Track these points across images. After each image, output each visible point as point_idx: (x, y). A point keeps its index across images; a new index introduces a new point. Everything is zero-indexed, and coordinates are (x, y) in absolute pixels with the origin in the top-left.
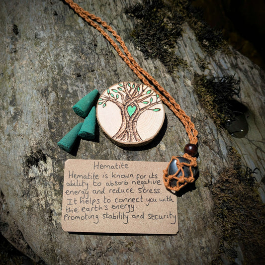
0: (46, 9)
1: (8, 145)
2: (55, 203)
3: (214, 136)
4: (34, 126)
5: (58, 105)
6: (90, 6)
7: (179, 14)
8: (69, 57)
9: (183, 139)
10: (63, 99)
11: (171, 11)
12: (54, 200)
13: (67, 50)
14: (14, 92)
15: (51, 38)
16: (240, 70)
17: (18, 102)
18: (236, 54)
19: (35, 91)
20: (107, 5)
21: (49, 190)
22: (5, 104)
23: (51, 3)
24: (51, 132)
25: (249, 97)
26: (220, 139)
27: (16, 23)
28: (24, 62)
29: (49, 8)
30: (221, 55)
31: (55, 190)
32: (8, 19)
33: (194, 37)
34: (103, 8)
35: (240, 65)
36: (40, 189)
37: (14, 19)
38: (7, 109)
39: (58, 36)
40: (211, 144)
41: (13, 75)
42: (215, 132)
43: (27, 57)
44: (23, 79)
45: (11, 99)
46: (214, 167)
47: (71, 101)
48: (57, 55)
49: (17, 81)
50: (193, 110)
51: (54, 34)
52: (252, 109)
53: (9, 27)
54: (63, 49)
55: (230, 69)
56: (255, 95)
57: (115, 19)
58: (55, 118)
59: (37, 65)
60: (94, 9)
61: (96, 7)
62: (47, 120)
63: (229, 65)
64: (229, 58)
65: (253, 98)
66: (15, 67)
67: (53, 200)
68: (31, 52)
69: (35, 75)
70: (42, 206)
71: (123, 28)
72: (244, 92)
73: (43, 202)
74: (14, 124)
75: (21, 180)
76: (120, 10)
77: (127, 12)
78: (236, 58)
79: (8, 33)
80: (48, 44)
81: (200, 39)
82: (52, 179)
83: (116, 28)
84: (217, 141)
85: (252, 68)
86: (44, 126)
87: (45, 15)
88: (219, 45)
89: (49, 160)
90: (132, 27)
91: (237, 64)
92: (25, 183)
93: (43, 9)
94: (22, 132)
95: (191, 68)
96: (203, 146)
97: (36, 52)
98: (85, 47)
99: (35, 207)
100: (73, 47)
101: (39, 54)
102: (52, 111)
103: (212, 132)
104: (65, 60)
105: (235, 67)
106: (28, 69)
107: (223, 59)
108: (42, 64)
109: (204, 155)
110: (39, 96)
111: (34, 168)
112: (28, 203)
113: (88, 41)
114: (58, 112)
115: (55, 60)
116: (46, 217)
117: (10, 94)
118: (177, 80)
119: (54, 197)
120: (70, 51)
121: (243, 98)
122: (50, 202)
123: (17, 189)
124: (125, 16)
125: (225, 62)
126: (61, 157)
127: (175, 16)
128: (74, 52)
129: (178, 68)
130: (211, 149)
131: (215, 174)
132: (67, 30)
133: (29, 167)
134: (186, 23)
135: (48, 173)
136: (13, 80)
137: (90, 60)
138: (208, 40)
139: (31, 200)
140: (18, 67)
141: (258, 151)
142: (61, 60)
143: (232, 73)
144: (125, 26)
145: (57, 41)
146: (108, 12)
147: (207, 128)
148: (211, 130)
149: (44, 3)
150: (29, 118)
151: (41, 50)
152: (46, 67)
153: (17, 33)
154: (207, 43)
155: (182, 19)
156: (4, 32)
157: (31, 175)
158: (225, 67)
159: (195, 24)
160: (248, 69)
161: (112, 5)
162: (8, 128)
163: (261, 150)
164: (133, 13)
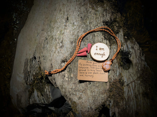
0: (79, 15)
1: (58, 55)
2: (66, 74)
7: (121, 25)
8: (82, 33)
13: (81, 31)
14: (63, 39)
15: (78, 25)
16: (134, 49)
17: (63, 43)
18: (135, 43)
19: (69, 41)
22: (59, 42)
23: (81, 13)
24: (71, 55)
26: (118, 70)
27: (68, 16)
28: (68, 31)
30: (130, 42)
32: (66, 13)
33: (123, 35)
34: (96, 19)
35: (135, 48)
37: (68, 14)
38: (60, 44)
39: (80, 25)
41: (64, 34)
42: (117, 68)
43: (69, 29)
44: (66, 36)
45: (61, 41)
46: (113, 78)
48: (78, 32)
49: (64, 36)
52: (133, 63)
53: (66, 17)
57: (99, 24)
59: (71, 33)
60: (93, 19)
61: (94, 18)
62: (70, 51)
63: (131, 47)
64: (132, 44)
65: (134, 59)
66: (65, 31)
67: (66, 73)
69: (70, 36)
72: (132, 57)
74: (61, 49)
76: (101, 21)
77: (103, 22)
78: (134, 45)
80: (76, 27)
81: (124, 36)
84: (117, 71)
85: (138, 50)
86: (69, 53)
87: (78, 17)
88: (130, 39)
91: (134, 47)
92: (60, 66)
93: (78, 14)
94: (62, 52)
97: (72, 29)
100: (83, 30)
102: (72, 49)
104: (80, 34)
105: (132, 48)
106: (68, 33)
107: (130, 44)
108: (73, 33)
110: (70, 43)
111: (64, 63)
113: (89, 29)
114: (74, 50)
115: (77, 33)
116: (63, 77)
117: (61, 39)
118: (112, 49)
119: (67, 73)
121: (131, 59)
124: (102, 24)
125: (130, 46)
127: (119, 26)
130: (114, 72)
131: (113, 80)
132: (83, 24)
133: (62, 63)
134: (122, 29)
138: (127, 37)
141: (130, 76)
143: (131, 50)
145: (79, 27)
146: (98, 21)
147: (115, 66)
149: (79, 13)
150: (65, 49)
151: (74, 29)
152: (74, 34)
153: (68, 20)
154: (126, 38)
155: (121, 27)
156: (64, 18)
157: (62, 65)
158: (129, 47)
159: (125, 30)
160: (137, 49)
161: (99, 19)
162: (59, 49)
163: (131, 76)
164: (105, 23)
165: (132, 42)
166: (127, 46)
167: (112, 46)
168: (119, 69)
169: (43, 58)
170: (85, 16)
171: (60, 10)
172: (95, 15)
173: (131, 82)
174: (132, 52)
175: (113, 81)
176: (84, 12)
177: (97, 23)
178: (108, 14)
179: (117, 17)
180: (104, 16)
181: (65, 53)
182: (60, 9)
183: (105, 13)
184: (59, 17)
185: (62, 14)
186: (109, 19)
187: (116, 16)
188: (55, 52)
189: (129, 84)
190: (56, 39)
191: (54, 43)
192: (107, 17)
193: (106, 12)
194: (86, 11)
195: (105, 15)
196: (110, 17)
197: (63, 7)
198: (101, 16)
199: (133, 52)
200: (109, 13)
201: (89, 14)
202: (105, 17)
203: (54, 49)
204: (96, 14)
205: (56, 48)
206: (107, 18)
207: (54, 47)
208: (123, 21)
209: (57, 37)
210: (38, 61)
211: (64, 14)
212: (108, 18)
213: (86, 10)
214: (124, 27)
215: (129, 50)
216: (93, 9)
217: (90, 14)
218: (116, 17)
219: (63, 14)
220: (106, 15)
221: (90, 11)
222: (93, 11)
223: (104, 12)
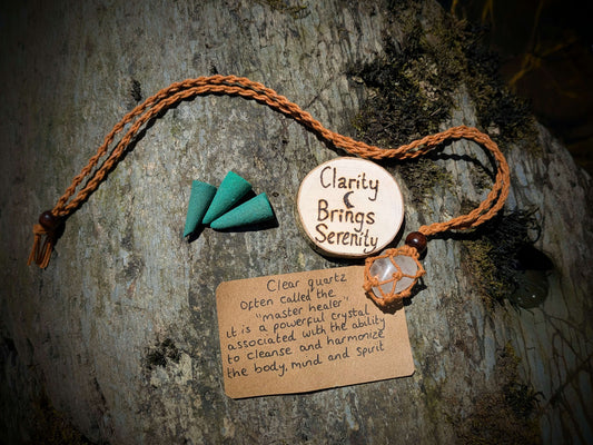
0: (197, 57)
1: (117, 323)
2: (193, 428)
3: (477, 332)
4: (164, 296)
5: (208, 260)
6: (282, 57)
7: (453, 66)
8: (234, 165)
9: (421, 336)
10: (218, 248)
11: (436, 61)
12: (192, 424)
13: (230, 151)
14: (129, 223)
15: (202, 122)
16: (551, 187)
17: (137, 245)
18: (549, 151)
19: (168, 230)
20: (314, 56)
21: (184, 406)
22: (113, 243)
23: (207, 46)
24: (193, 312)
25: (558, 242)
26: (489, 334)
27: (139, 75)
28: (151, 167)
29: (203, 56)
30: (521, 154)
31: (194, 408)
32: (123, 61)
33: (473, 119)
34: (305, 61)
35: (553, 179)
36: (170, 404)
37: (133, 65)
38: (117, 252)
39: (216, 120)
40: (470, 345)
41: (129, 187)
42: (479, 323)
43: (157, 156)
44: (147, 202)
45: (124, 236)
46: (467, 389)
47: (232, 252)
48: (212, 160)
49: (136, 202)
50: (447, 281)
51: (210, 116)
52: (560, 263)
53: (124, 82)
54: (224, 147)
55: (532, 186)
56: (568, 241)
57: (327, 87)
58: (202, 286)
59: (173, 177)
60: (288, 63)
61: (292, 59)
62: (187, 288)
63: (531, 177)
64: (535, 161)
65: (563, 245)
66: (133, 172)
67: (189, 423)
68: (164, 147)
69: (170, 196)
70: (171, 432)
71: (340, 108)
72: (550, 234)
73: (172, 426)
74: (128, 285)
75: (137, 388)
76: (337, 67)
77: (349, 74)
78: (547, 162)
79: (123, 94)
80: (196, 135)
81: (483, 123)
82: (190, 390)
83: (326, 108)
84: (481, 341)
85: (573, 185)
86: (181, 300)
87: (194, 70)
88: (520, 134)
89: (187, 358)
90: (357, 105)
91: (547, 175)
92: (144, 392)
93: (190, 57)
94: (141, 303)
95: (459, 188)
96: (454, 351)
97: (173, 149)
98: (265, 145)
99: (159, 432)
100: (242, 143)
101: (179, 154)
102: (197, 271)
103: (475, 324)
104: (226, 170)
105: (541, 181)
106: (157, 181)
107: (523, 163)
108: (184, 176)
109: (454, 369)
110: (176, 240)
111: (161, 370)
112: (146, 425)
113: (271, 132)
114: (208, 274)
115: (208, 170)
117: (123, 225)
118: (427, 219)
119: (192, 420)
120: (236, 153)
121: (546, 244)
122: (184, 426)
123: (130, 399)
124: (345, 81)
125: (525, 172)
126: (208, 355)
127: (443, 73)
128: (245, 154)
129: (433, 192)
130: (468, 355)
131: (467, 401)
132: (233, 107)
133: (150, 368)
134: (463, 86)
135: (184, 379)
136: (130, 198)
137: (272, 173)
138: (501, 125)
139: (151, 421)
140: (139, 174)
141: (558, 337)
142: (218, 170)
143: (535, 196)
144: (344, 103)
145: (215, 131)
146: (314, 72)
147: (467, 315)
148: (474, 320)
149: (194, 44)
150: (156, 279)
151: (182, 146)
152: (190, 182)
153: (139, 99)
154: (497, 131)
155: (456, 77)
156: (114, 88)
157: (154, 381)
158: (522, 182)
159: (481, 89)
160: (566, 186)
161: (323, 56)
162: (117, 289)
163: (563, 338)
164: (361, 75)
165: (531, 150)
166: (513, 180)
167: (427, 205)
168: (492, 326)
169: (46, 347)
170: (233, 59)
171: (90, 48)
172: (291, 41)
173: (572, 376)
174: (546, 207)
175: (470, 410)
176: (225, 35)
177: (316, 84)
178: (365, 21)
179: (424, 22)
180: (346, 36)
181: (157, 306)
182: (84, 40)
183: (348, 19)
184: (91, 91)
185: (100, 67)
186: (379, 48)
187: (418, 21)
188: (103, 306)
189: (562, 388)
190: (91, 224)
191: (88, 252)
192: (366, 36)
193: (354, 11)
194: (235, 28)
195: (349, 26)
196: (384, 32)
197: (100, 23)
198: (328, 36)
199: (551, 205)
200: (372, 14)
201: (257, 41)
202: (353, 39)
203: (92, 293)
204: (296, 34)
205: (102, 284)
206: (365, 44)
207: (88, 279)
208: (459, 39)
209: (97, 213)
210: (26, 363)
211: (113, 66)
212: (370, 44)
213: (237, 19)
214: (473, 75)
215: (526, 201)
216: (273, 9)
217: (263, 40)
218: (418, 26)
219: (105, 69)
220: (358, 27)
221: (260, 18)
222: (278, 18)
223: (340, 12)
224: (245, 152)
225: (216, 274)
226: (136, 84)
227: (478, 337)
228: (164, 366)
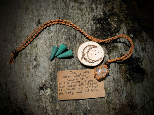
0: (55, 14)
1: (32, 79)
2: (49, 106)
3: (122, 88)
4: (44, 73)
5: (55, 65)
6: (76, 15)
7: (121, 18)
8: (63, 42)
9: (107, 88)
10: (58, 63)
11: (117, 17)
12: (49, 105)
13: (62, 38)
14: (36, 55)
15: (56, 31)
16: (146, 51)
17: (38, 60)
18: (147, 41)
19: (46, 57)
20: (85, 15)
21: (47, 101)
22: (32, 59)
23: (58, 12)
24: (51, 78)
25: (147, 66)
26: (125, 89)
27: (40, 17)
28: (42, 41)
29: (57, 14)
30: (139, 42)
31: (50, 101)
32: (36, 14)
33: (126, 32)
34: (82, 16)
35: (147, 49)
36: (44, 100)
37: (39, 15)
38: (33, 62)
39: (59, 31)
40: (120, 91)
41: (37, 46)
42: (123, 86)
43: (44, 39)
44: (41, 50)
45: (35, 58)
46: (118, 102)
47: (61, 64)
48: (58, 40)
49: (38, 50)
50: (115, 74)
51: (58, 29)
52: (147, 72)
53: (36, 19)
54: (61, 37)
55: (140, 51)
56: (150, 66)
57: (88, 23)
58: (54, 71)
59: (48, 44)
61: (79, 16)
62: (50, 72)
63: (141, 49)
64: (142, 44)
65: (148, 67)
66: (38, 42)
67: (48, 105)
68: (46, 37)
69: (47, 49)
70: (43, 107)
71: (91, 29)
72: (145, 64)
73: (44, 105)
74: (35, 70)
75: (36, 95)
76: (90, 18)
77: (93, 20)
78: (145, 44)
79: (36, 22)
80: (54, 34)
81: (129, 34)
82: (49, 97)
83: (87, 28)
84: (123, 90)
86: (48, 75)
87: (54, 18)
88: (139, 37)
89: (49, 89)
90: (95, 28)
91: (145, 48)
92: (38, 96)
93: (53, 14)
94: (38, 75)
95: (120, 51)
96: (115, 92)
97: (48, 37)
98: (71, 37)
99: (41, 107)
100: (65, 37)
101: (49, 38)
102: (53, 68)
103: (121, 86)
104: (61, 43)
105: (143, 50)
106: (44, 45)
107: (139, 45)
108: (51, 44)
109: (115, 97)
110: (48, 60)
112: (38, 105)
113: (73, 34)
114: (55, 69)
115: (57, 43)
116: (45, 111)
117: (35, 55)
118: (111, 58)
119: (49, 104)
120: (64, 39)
121: (143, 66)
122: (47, 106)
123: (34, 98)
124: (92, 22)
125: (139, 47)
126: (54, 88)
127: (119, 20)
128: (66, 40)
130: (119, 93)
131: (118, 105)
132: (64, 27)
133: (40, 91)
134: (124, 23)
135: (48, 94)
136: (36, 48)
137: (72, 44)
138: (133, 34)
139: (39, 104)
140: (39, 43)
141: (145, 91)
142: (59, 43)
143: (141, 54)
144: (92, 28)
145: (59, 33)
146: (85, 19)
147: (120, 83)
149: (55, 11)
150: (42, 69)
151: (50, 37)
152: (52, 46)
153: (40, 24)
154: (132, 36)
155: (122, 21)
156: (33, 20)
157: (40, 94)
158: (138, 49)
159: (129, 24)
160: (150, 51)
161: (87, 15)
162: (32, 71)
163: (147, 92)
164: (96, 21)
165: (141, 41)
166: (135, 49)
167: (111, 55)
168: (126, 87)
169: (11, 84)
170: (64, 15)
171: (27, 9)
172: (79, 11)
173: (148, 102)
174: (144, 57)
175: (119, 107)
176: (63, 9)
177: (85, 22)
178: (99, 6)
179: (114, 6)
180: (93, 10)
181: (42, 76)
182: (25, 6)
183: (94, 6)
184: (27, 20)
185: (29, 14)
186: (102, 13)
187: (113, 6)
188: (28, 75)
189: (145, 104)
190: (26, 54)
191: (25, 61)
192: (99, 10)
193: (96, 4)
194: (65, 7)
195: (94, 8)
196: (103, 9)
197: (30, 2)
198: (89, 10)
199: (145, 56)
200: (101, 4)
201: (71, 11)
202: (95, 11)
203: (26, 71)
204: (80, 9)
205: (28, 69)
206: (98, 12)
207: (24, 68)
208: (124, 10)
209: (28, 52)
210: (5, 88)
211: (33, 14)
213: (66, 5)
214: (127, 20)
215: (139, 55)
216: (75, 3)
217: (72, 11)
219: (31, 15)
220: (96, 8)
221: (71, 5)
222: (76, 5)
223: (92, 4)
224: (66, 39)
225: (57, 69)
226: (39, 20)
227: (122, 89)
228: (43, 90)
